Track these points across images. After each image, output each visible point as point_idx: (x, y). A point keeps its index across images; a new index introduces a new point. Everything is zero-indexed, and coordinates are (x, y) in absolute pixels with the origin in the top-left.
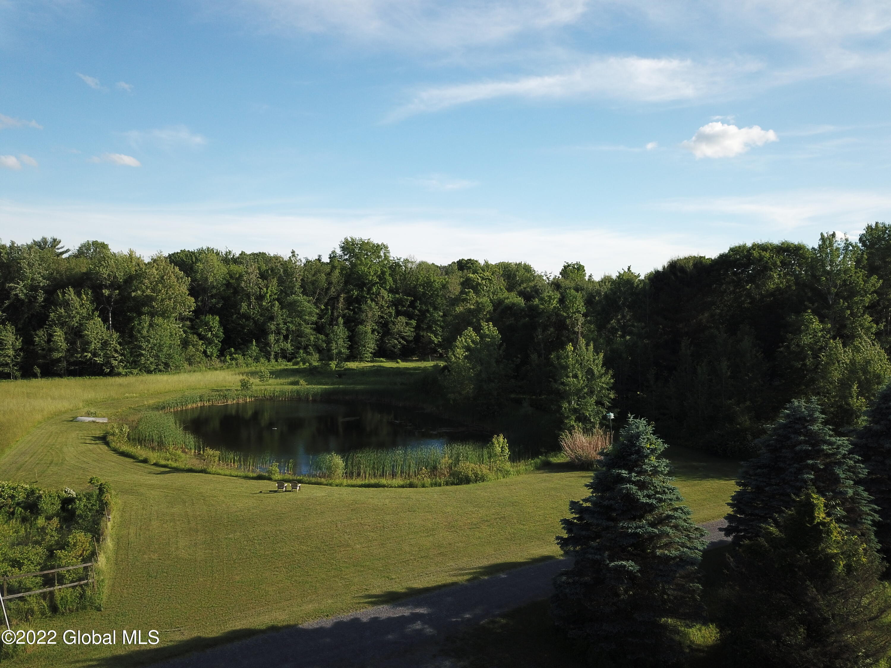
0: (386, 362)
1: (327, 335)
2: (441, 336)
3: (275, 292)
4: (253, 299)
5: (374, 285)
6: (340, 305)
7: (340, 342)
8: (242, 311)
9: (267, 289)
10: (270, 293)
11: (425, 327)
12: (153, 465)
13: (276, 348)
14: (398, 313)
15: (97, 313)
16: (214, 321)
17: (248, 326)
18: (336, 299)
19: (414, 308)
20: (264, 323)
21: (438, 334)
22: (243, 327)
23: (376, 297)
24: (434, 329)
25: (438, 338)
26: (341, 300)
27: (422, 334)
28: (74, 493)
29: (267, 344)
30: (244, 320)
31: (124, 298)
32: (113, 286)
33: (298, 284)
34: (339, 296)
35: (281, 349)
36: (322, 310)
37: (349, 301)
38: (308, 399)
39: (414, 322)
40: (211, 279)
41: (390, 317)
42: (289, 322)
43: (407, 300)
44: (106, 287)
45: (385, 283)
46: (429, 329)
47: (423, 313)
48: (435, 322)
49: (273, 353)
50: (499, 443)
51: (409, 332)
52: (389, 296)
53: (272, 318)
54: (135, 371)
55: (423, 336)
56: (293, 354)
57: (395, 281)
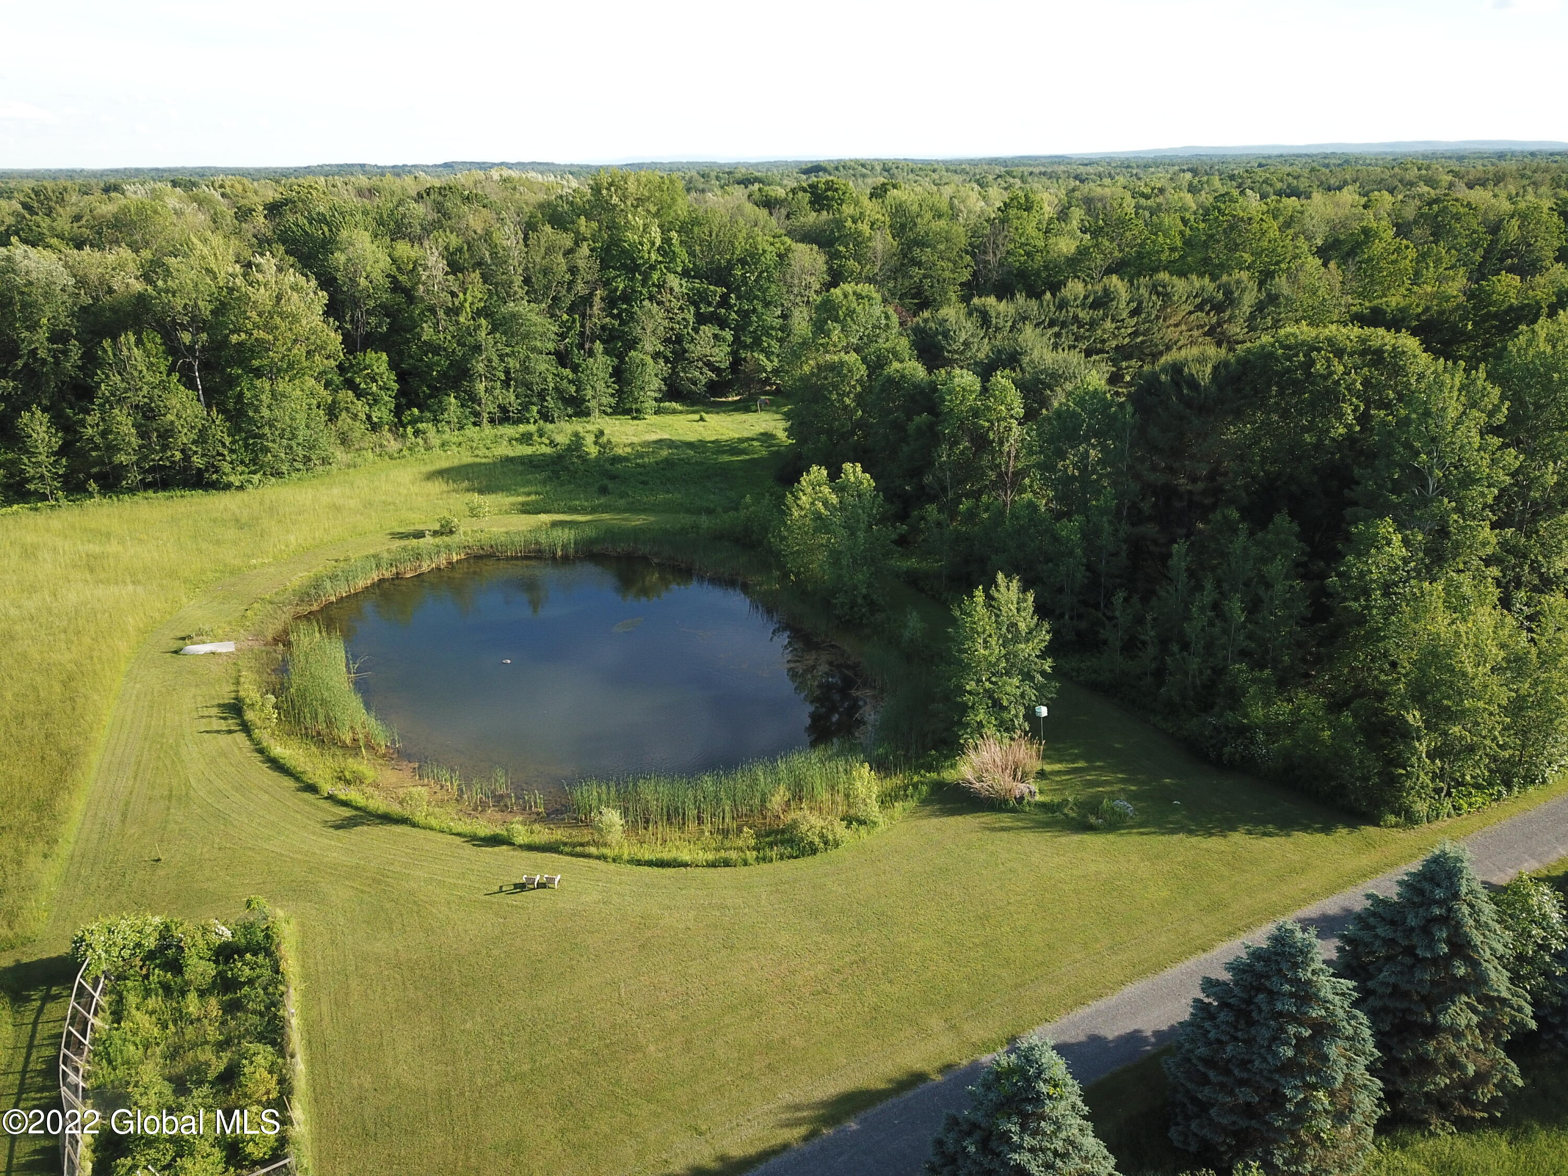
0: (681, 412)
1: (575, 369)
2: (778, 356)
3: (480, 296)
4: (441, 314)
5: (653, 268)
6: (596, 310)
7: (600, 386)
8: (424, 338)
9: (465, 294)
10: (470, 299)
11: (749, 341)
12: (326, 798)
13: (489, 407)
14: (701, 319)
15: (175, 377)
16: (379, 362)
17: (438, 364)
18: (587, 300)
19: (730, 307)
20: (465, 359)
21: (773, 353)
22: (430, 367)
23: (660, 292)
24: (766, 344)
25: (772, 361)
26: (597, 299)
27: (743, 356)
28: (229, 934)
29: (473, 398)
30: (430, 355)
31: (219, 345)
32: (197, 323)
33: (518, 280)
34: (591, 295)
35: (499, 406)
36: (563, 324)
37: (611, 302)
38: (554, 554)
39: (728, 335)
40: (363, 282)
41: (685, 327)
42: (507, 355)
43: (715, 293)
44: (184, 328)
45: (673, 260)
46: (757, 343)
47: (745, 315)
48: (766, 331)
49: (486, 415)
50: (861, 777)
51: (721, 355)
52: (681, 285)
53: (477, 348)
54: (256, 478)
55: (745, 359)
56: (519, 412)
57: (692, 254)
